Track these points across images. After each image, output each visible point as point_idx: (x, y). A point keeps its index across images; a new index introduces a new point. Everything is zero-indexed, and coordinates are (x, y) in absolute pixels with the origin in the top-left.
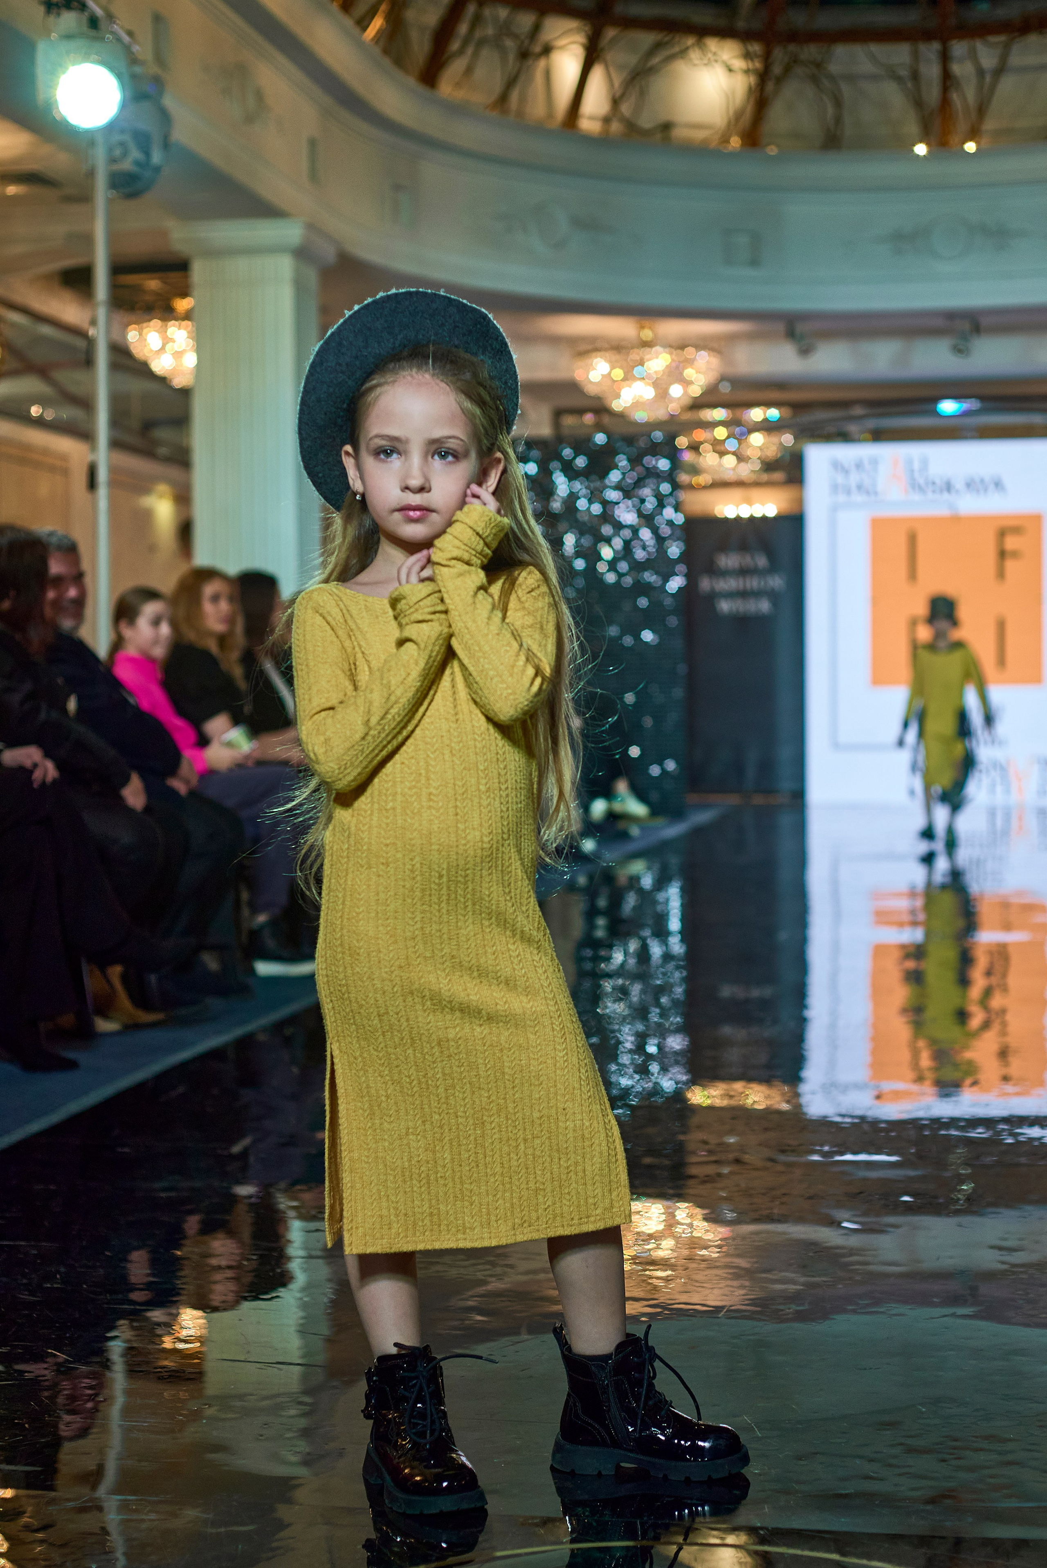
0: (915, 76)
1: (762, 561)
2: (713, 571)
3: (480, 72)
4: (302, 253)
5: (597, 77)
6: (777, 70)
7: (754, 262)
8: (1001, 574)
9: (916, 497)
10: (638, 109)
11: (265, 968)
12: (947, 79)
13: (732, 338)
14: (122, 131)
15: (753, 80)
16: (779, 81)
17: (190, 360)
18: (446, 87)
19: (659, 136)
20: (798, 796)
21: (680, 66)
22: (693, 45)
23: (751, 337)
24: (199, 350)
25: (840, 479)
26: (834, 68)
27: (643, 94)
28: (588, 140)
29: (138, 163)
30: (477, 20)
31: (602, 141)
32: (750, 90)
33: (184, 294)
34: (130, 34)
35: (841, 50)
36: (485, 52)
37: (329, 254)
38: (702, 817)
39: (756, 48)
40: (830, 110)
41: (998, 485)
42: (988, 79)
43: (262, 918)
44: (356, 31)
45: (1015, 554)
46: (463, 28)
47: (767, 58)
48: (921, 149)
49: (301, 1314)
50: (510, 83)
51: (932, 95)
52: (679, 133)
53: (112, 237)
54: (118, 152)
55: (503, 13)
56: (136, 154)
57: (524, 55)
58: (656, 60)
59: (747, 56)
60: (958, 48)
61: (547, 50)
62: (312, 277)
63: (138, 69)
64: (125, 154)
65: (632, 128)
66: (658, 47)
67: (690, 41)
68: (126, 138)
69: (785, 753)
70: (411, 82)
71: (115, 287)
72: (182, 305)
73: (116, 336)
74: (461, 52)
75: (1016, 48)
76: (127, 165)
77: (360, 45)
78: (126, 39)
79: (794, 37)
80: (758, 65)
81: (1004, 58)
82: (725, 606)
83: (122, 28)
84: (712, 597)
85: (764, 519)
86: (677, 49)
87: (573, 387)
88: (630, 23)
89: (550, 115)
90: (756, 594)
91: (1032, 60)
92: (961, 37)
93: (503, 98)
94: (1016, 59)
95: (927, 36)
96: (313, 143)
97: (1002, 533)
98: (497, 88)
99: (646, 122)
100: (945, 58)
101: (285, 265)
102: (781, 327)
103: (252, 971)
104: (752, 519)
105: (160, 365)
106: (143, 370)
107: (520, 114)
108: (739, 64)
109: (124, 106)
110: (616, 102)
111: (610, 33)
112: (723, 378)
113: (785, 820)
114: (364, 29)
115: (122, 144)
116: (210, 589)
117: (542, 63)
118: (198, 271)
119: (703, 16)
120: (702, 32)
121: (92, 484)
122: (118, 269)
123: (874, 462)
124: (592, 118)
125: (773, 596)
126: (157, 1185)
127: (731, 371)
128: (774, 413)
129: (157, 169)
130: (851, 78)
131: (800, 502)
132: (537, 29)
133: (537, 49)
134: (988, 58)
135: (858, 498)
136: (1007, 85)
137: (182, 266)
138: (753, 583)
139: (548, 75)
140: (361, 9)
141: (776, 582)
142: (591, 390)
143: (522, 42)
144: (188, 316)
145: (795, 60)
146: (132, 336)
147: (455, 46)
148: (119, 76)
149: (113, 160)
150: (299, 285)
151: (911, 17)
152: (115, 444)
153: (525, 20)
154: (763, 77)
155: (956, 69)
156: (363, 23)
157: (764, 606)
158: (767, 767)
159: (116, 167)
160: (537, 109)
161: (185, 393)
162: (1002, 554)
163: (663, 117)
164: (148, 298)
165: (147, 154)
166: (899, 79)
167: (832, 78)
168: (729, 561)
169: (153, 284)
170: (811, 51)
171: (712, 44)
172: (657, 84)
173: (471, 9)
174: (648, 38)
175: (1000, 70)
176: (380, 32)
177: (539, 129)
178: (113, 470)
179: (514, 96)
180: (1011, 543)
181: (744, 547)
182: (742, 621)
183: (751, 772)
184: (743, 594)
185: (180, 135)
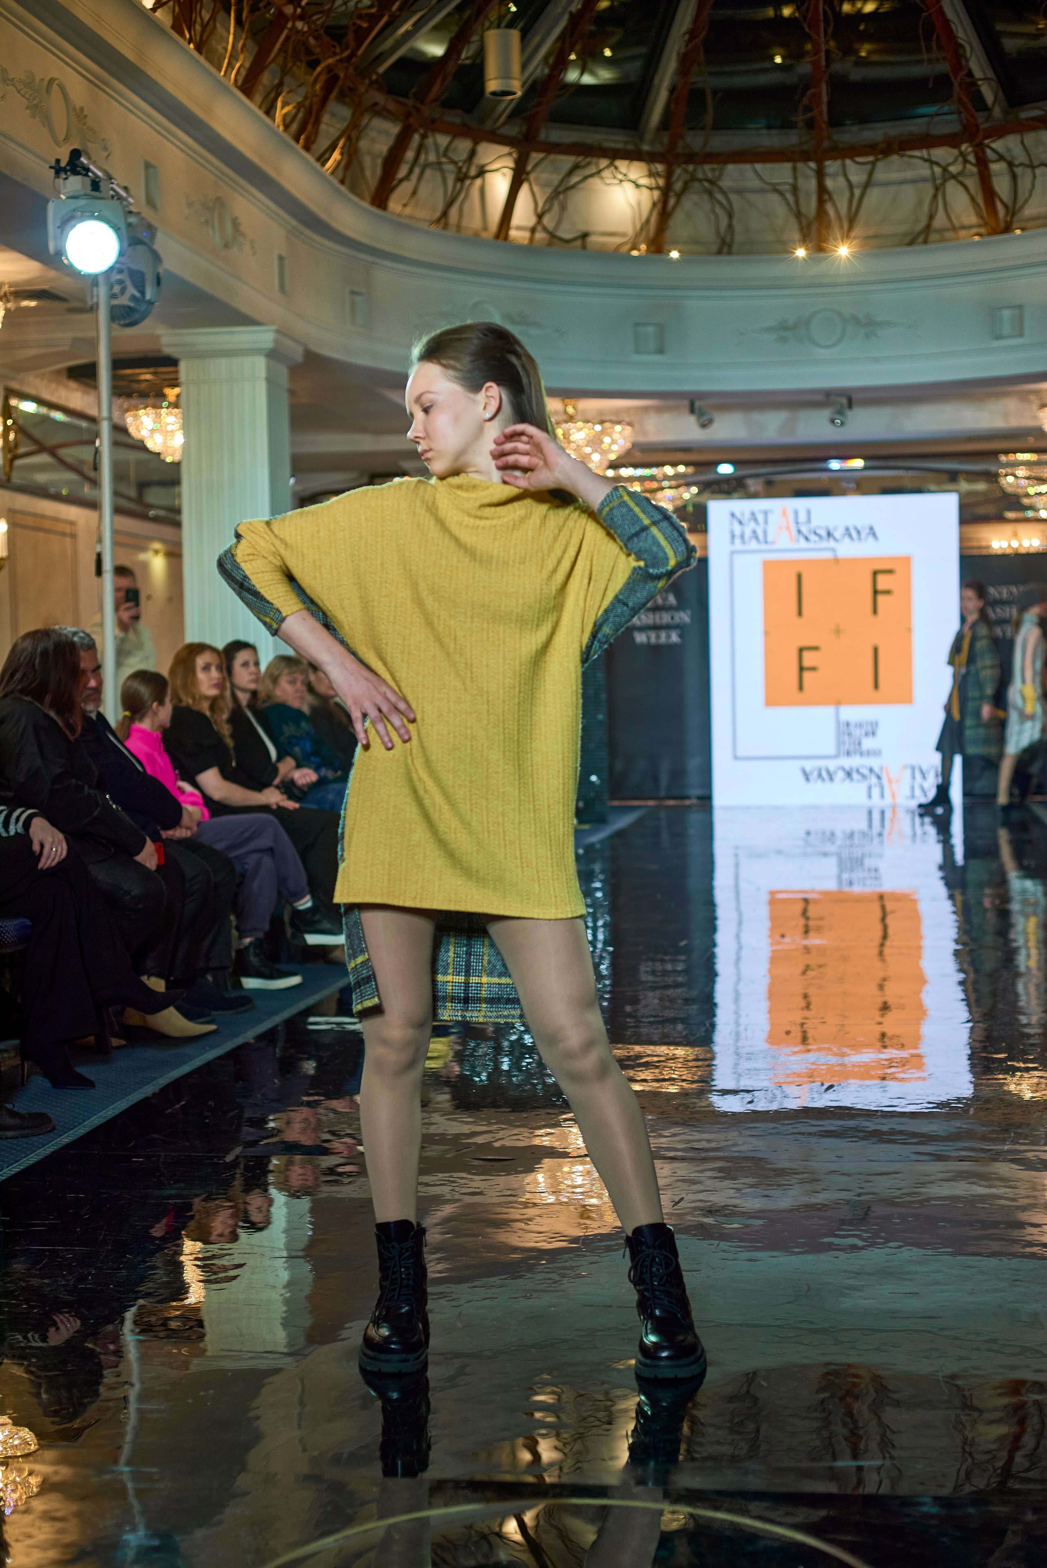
0: (795, 189)
1: (672, 600)
3: (424, 191)
4: (273, 355)
5: (524, 193)
6: (678, 186)
7: (661, 351)
8: (875, 610)
9: (803, 544)
10: (559, 223)
11: (251, 983)
12: (822, 190)
13: (646, 409)
14: (120, 271)
15: (656, 194)
16: (679, 196)
17: (178, 440)
18: (395, 204)
19: (579, 243)
20: (706, 800)
21: (595, 182)
22: (607, 167)
23: (658, 410)
24: (186, 435)
25: (737, 529)
26: (725, 183)
27: (563, 208)
28: (517, 247)
29: (133, 298)
30: (421, 148)
31: (530, 249)
32: (654, 204)
33: (174, 384)
34: (126, 189)
35: (731, 168)
36: (428, 172)
37: (298, 354)
38: (623, 822)
39: (660, 167)
40: (724, 221)
41: (872, 532)
42: (857, 192)
43: (247, 941)
44: (317, 165)
45: (887, 592)
46: (410, 155)
47: (668, 176)
48: (801, 253)
49: (284, 1309)
50: (450, 204)
51: (810, 206)
52: (594, 240)
53: (111, 340)
54: (117, 289)
55: (443, 140)
56: (132, 291)
57: (462, 178)
58: (575, 179)
59: (651, 174)
60: (832, 166)
61: (482, 172)
62: (283, 372)
63: (132, 220)
64: (123, 291)
65: (553, 237)
66: (576, 167)
67: (604, 163)
68: (124, 277)
69: (693, 764)
70: (366, 205)
71: (115, 377)
72: (172, 393)
73: (116, 419)
74: (407, 177)
75: (880, 165)
76: (124, 301)
77: (322, 176)
78: (123, 193)
79: (692, 158)
80: (661, 182)
81: (871, 174)
82: (640, 638)
83: (118, 185)
86: (593, 169)
88: (552, 148)
89: (485, 228)
90: (668, 627)
91: (895, 176)
92: (834, 158)
93: (445, 214)
94: (881, 174)
95: (806, 157)
96: (281, 258)
97: (875, 573)
98: (440, 208)
99: (565, 233)
100: (820, 174)
101: (260, 363)
102: (686, 403)
103: (239, 985)
105: (154, 443)
106: (140, 446)
107: (459, 227)
108: (644, 181)
109: (121, 254)
110: (540, 217)
111: (536, 156)
112: (635, 445)
113: (695, 818)
114: (323, 164)
115: (120, 282)
116: (201, 661)
117: (478, 182)
118: (184, 369)
119: (615, 139)
120: (614, 155)
121: (99, 572)
122: (118, 363)
123: (766, 513)
124: (518, 228)
125: (680, 627)
126: (166, 1193)
127: (642, 439)
128: (681, 469)
129: (151, 303)
130: (740, 192)
131: (705, 545)
132: (473, 154)
133: (473, 172)
134: (857, 175)
135: (754, 545)
136: (874, 195)
137: (172, 362)
138: (665, 618)
139: (482, 192)
140: (322, 143)
141: (684, 617)
143: (460, 168)
144: (176, 405)
145: (693, 178)
146: (129, 420)
147: (403, 171)
148: (117, 229)
149: (113, 296)
150: (271, 381)
151: (792, 139)
152: (118, 510)
153: (463, 146)
154: (666, 192)
155: (829, 183)
156: (322, 159)
157: (675, 638)
158: (678, 774)
159: (115, 302)
160: (474, 222)
161: (177, 465)
162: (876, 592)
163: (582, 228)
164: (143, 386)
165: (143, 293)
166: (781, 193)
167: (723, 192)
169: (146, 375)
170: (708, 170)
171: (622, 165)
172: (575, 199)
173: (416, 138)
174: (568, 161)
175: (867, 185)
176: (339, 164)
177: (475, 239)
178: (115, 532)
179: (454, 212)
180: (883, 582)
182: (656, 649)
183: (664, 780)
184: (656, 628)
185: (170, 265)
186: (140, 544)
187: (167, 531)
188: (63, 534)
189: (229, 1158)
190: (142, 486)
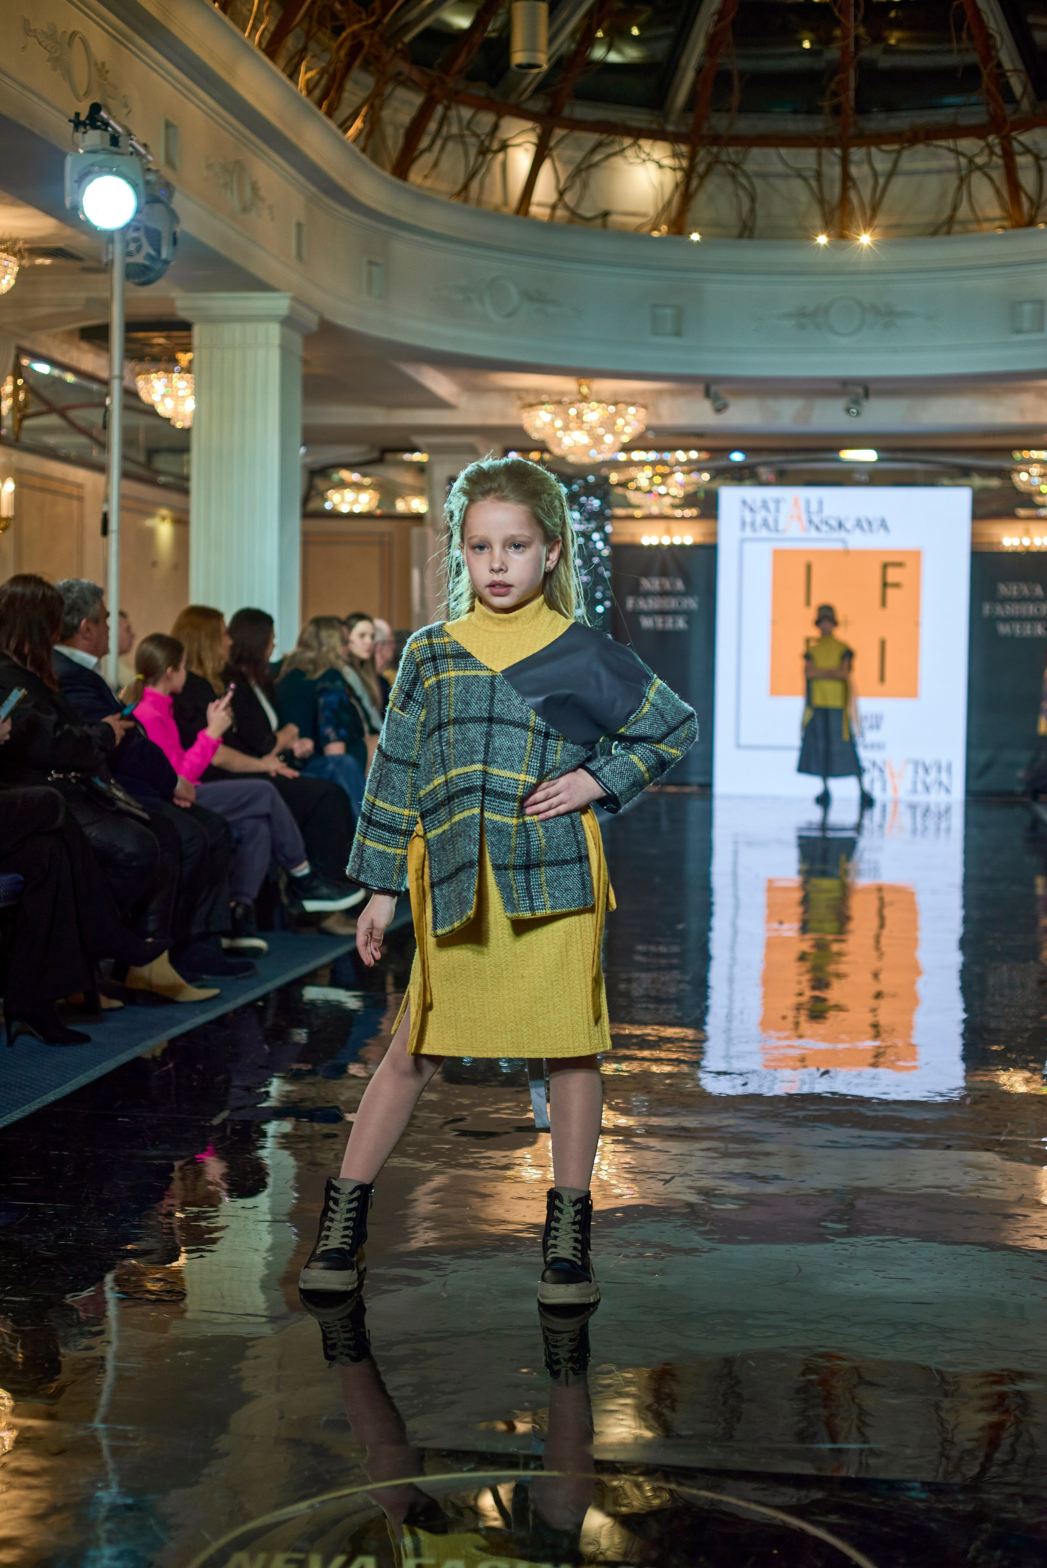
0: (819, 176)
1: (680, 585)
2: (638, 592)
3: (445, 164)
4: (288, 322)
5: (546, 170)
6: (701, 168)
7: (678, 333)
8: (884, 603)
9: (813, 533)
10: (580, 199)
12: (846, 177)
13: (660, 393)
14: (137, 229)
15: (679, 175)
16: (702, 178)
17: (189, 406)
18: (415, 176)
19: (599, 221)
20: (707, 787)
21: (618, 161)
22: (631, 146)
23: (673, 393)
24: (198, 401)
25: (748, 517)
26: (749, 167)
27: (585, 186)
28: (537, 224)
29: (149, 257)
30: (444, 119)
31: (550, 226)
32: (677, 185)
33: (187, 349)
34: (145, 146)
35: (755, 151)
36: (450, 145)
37: (312, 321)
39: (684, 148)
40: (746, 204)
41: (884, 525)
42: (881, 181)
44: (339, 132)
45: (897, 585)
46: (432, 126)
47: (692, 158)
48: (822, 239)
50: (471, 177)
51: (834, 192)
52: (615, 219)
53: (126, 302)
54: (132, 247)
55: (466, 113)
56: (147, 249)
57: (484, 151)
58: (597, 157)
59: (675, 155)
60: (857, 153)
61: (504, 147)
62: (297, 340)
63: (151, 177)
64: (139, 249)
65: (574, 215)
66: (599, 145)
67: (627, 141)
68: (140, 234)
70: (387, 174)
71: (127, 340)
72: (184, 358)
73: (127, 382)
74: (429, 149)
75: (905, 154)
76: (139, 259)
77: (342, 142)
78: (142, 150)
79: (716, 140)
80: (685, 163)
81: (896, 163)
82: (647, 623)
83: (137, 142)
84: (637, 614)
85: (682, 547)
86: (616, 148)
87: (519, 431)
88: (576, 125)
89: (506, 203)
90: (675, 613)
91: (920, 165)
92: (860, 145)
93: (466, 187)
94: (905, 164)
95: (831, 143)
96: (299, 225)
97: (885, 566)
98: (461, 181)
99: (587, 211)
100: (845, 161)
101: (274, 331)
102: (701, 387)
104: (672, 547)
105: (165, 408)
106: (150, 411)
107: (479, 202)
108: (668, 162)
109: (138, 211)
110: (561, 194)
111: (559, 133)
112: (648, 428)
113: (695, 806)
114: (345, 131)
115: (136, 240)
117: (500, 156)
118: (198, 333)
119: (640, 118)
120: (638, 134)
121: (105, 531)
122: (131, 326)
123: (777, 502)
124: (539, 205)
125: (688, 614)
126: (151, 1153)
127: (655, 422)
128: (694, 455)
129: (166, 262)
130: (764, 176)
131: (714, 534)
132: (496, 127)
133: (495, 146)
134: (882, 163)
135: (764, 533)
136: (898, 185)
137: (186, 326)
138: (672, 603)
139: (504, 166)
140: (345, 111)
141: (692, 603)
142: (535, 436)
143: (482, 142)
144: (188, 370)
145: (717, 161)
146: (140, 383)
147: (425, 142)
148: (135, 186)
149: (129, 254)
150: (285, 349)
151: (818, 124)
152: (126, 475)
153: (487, 119)
154: (689, 173)
155: (854, 171)
156: (344, 126)
157: (681, 624)
159: (130, 260)
160: (495, 197)
161: (187, 431)
162: (885, 585)
163: (604, 207)
164: (156, 350)
165: (158, 251)
166: (805, 179)
167: (747, 176)
168: (650, 584)
169: (159, 339)
170: (731, 153)
171: (646, 144)
172: (597, 177)
173: (440, 109)
174: (591, 138)
175: (892, 173)
176: (360, 132)
177: (495, 214)
178: (122, 497)
179: (475, 185)
180: (893, 575)
181: (664, 573)
182: (661, 635)
184: (663, 613)
185: (187, 226)
186: (147, 510)
187: (175, 498)
188: (70, 496)
189: (216, 1121)
190: (152, 452)
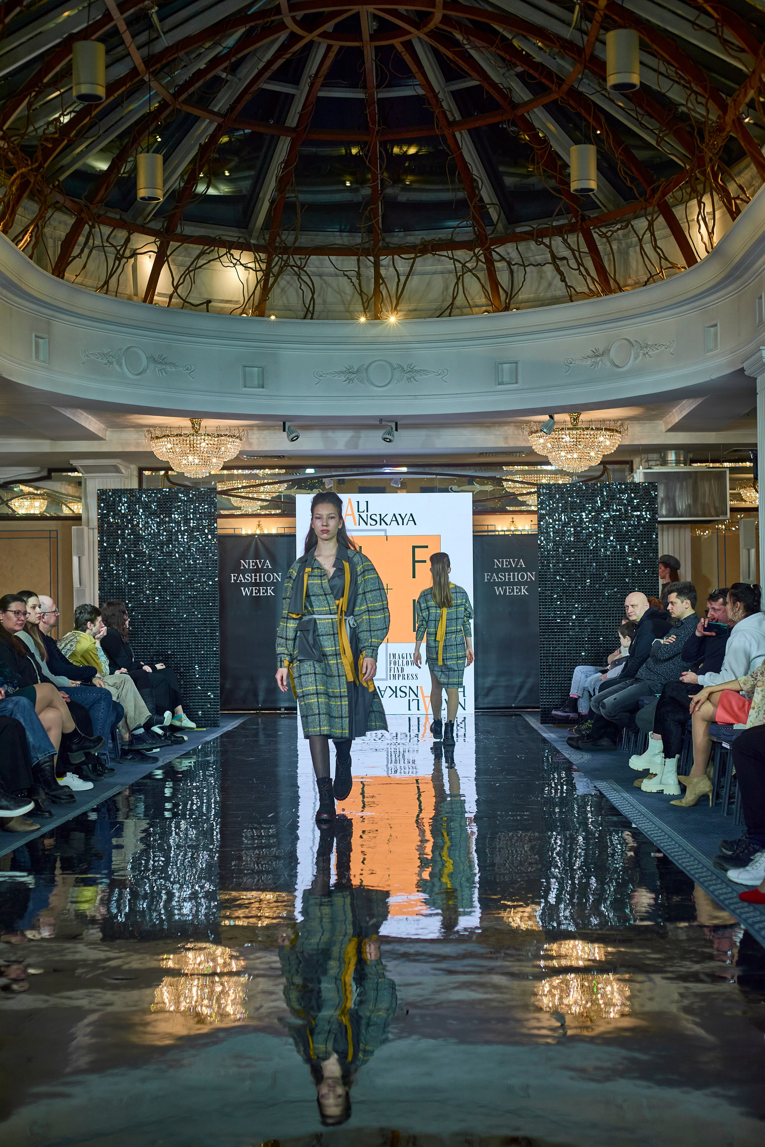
0: (359, 275)
1: (268, 564)
2: (238, 570)
3: (92, 265)
5: (164, 271)
6: (276, 270)
7: (262, 386)
8: (414, 574)
9: (362, 526)
10: (189, 292)
12: (378, 276)
13: (250, 427)
15: (260, 274)
16: (276, 277)
18: (69, 275)
19: (204, 307)
20: (292, 710)
21: (216, 264)
22: (225, 254)
23: (260, 427)
26: (309, 269)
27: (193, 282)
28: (160, 309)
30: (90, 235)
31: (168, 310)
32: (258, 282)
35: (314, 258)
36: (95, 252)
38: (230, 726)
39: (262, 256)
40: (308, 295)
41: (412, 519)
42: (403, 279)
44: (13, 245)
45: (422, 562)
46: (82, 239)
47: (269, 263)
48: (363, 319)
50: (110, 275)
51: (370, 288)
52: (215, 305)
55: (106, 230)
57: (119, 258)
58: (201, 262)
59: (256, 260)
60: (385, 261)
61: (134, 254)
65: (185, 302)
66: (202, 253)
67: (223, 251)
70: (48, 274)
74: (79, 255)
75: (418, 260)
77: (16, 252)
79: (286, 250)
80: (264, 266)
81: (412, 266)
82: (245, 592)
84: (238, 585)
85: (269, 535)
86: (215, 255)
87: (151, 455)
88: (186, 239)
89: (136, 294)
90: (265, 584)
91: (429, 268)
92: (387, 255)
93: (107, 282)
94: (419, 267)
95: (366, 253)
97: (414, 548)
98: (103, 278)
99: (194, 300)
100: (377, 265)
102: (280, 424)
104: (262, 535)
107: (117, 292)
110: (176, 288)
111: (173, 244)
112: (242, 453)
114: (17, 244)
117: (132, 260)
119: (231, 234)
120: (230, 246)
124: (160, 295)
125: (274, 585)
127: (247, 448)
128: (276, 471)
130: (320, 275)
131: (293, 527)
132: (128, 240)
133: (128, 253)
134: (402, 266)
136: (414, 280)
138: (263, 577)
139: (134, 268)
140: (17, 228)
141: (277, 577)
143: (118, 251)
145: (287, 265)
147: (76, 251)
151: (358, 239)
153: (121, 235)
154: (267, 273)
155: (383, 271)
156: (16, 240)
157: (269, 592)
158: (270, 691)
160: (128, 289)
162: (414, 562)
163: (207, 297)
166: (349, 278)
167: (308, 275)
168: (247, 564)
170: (297, 259)
171: (236, 253)
172: (202, 276)
173: (86, 228)
174: (196, 249)
175: (409, 274)
176: (28, 243)
177: (129, 301)
179: (113, 280)
180: (419, 555)
181: (257, 556)
182: (256, 600)
183: (261, 696)
184: (256, 584)
